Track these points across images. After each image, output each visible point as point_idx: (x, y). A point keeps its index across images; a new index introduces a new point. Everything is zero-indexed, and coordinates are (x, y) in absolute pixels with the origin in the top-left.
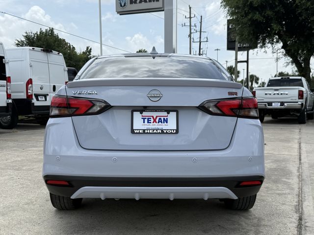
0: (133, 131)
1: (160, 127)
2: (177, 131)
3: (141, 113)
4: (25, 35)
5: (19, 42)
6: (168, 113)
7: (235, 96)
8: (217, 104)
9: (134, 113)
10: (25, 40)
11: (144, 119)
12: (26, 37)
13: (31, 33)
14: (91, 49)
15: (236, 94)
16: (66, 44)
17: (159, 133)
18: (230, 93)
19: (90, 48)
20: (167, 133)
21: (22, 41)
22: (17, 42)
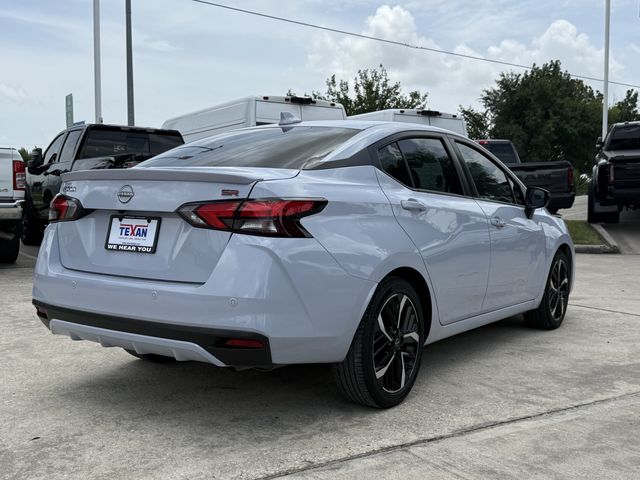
0: (106, 247)
1: (137, 242)
2: (154, 250)
3: (121, 220)
4: (500, 79)
5: (488, 93)
6: (149, 222)
7: (233, 197)
8: (198, 208)
9: (114, 219)
10: (498, 88)
11: (122, 229)
12: (502, 82)
13: (512, 75)
14: (636, 95)
15: (237, 193)
16: (584, 89)
17: (133, 251)
18: (225, 192)
19: (633, 93)
20: (141, 251)
21: (494, 91)
22: (485, 95)
